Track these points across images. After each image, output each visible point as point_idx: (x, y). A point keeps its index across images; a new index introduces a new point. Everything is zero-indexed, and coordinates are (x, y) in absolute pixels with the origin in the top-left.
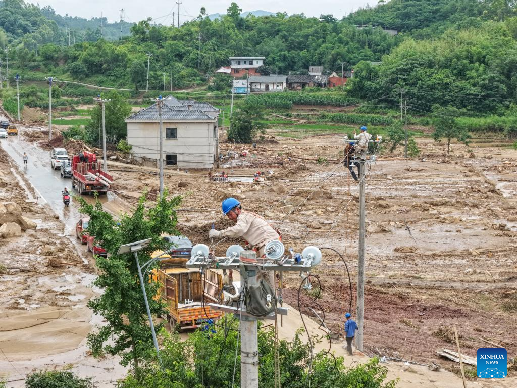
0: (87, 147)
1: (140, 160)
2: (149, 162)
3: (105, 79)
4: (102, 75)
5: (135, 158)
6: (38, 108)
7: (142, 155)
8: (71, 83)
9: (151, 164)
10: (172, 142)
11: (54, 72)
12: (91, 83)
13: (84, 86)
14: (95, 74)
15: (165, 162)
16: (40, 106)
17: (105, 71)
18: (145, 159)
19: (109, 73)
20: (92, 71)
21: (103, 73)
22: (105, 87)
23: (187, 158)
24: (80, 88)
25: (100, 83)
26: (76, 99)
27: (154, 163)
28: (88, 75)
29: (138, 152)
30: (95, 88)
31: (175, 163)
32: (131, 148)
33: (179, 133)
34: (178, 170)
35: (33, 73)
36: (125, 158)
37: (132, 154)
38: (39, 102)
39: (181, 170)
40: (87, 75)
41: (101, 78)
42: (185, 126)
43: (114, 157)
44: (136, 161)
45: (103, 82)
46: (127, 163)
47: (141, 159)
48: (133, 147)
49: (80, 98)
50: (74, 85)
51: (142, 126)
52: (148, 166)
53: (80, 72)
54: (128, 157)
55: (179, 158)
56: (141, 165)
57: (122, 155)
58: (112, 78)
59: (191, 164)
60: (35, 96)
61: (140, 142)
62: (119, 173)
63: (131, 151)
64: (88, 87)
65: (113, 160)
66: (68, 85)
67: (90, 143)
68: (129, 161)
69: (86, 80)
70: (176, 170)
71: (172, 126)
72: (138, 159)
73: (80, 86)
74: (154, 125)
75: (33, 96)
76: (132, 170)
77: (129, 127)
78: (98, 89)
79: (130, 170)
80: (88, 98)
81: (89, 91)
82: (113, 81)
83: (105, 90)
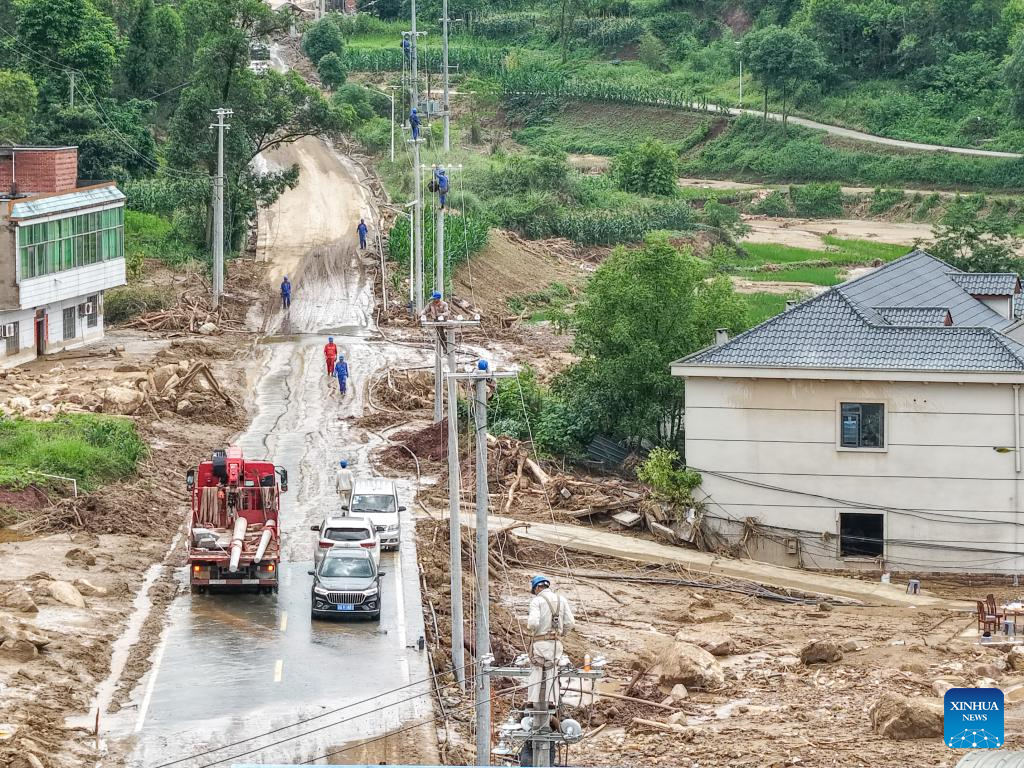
0: (537, 469)
1: (733, 534)
2: (769, 544)
3: (906, 99)
4: (893, 84)
5: (713, 524)
6: (561, 243)
7: (740, 514)
8: (759, 120)
9: (776, 549)
10: (863, 461)
11: (699, 66)
12: (844, 117)
13: (808, 135)
14: (865, 79)
15: (835, 544)
16: (570, 235)
17: (911, 68)
18: (753, 529)
19: (929, 77)
20: (855, 64)
21: (901, 75)
22: (905, 138)
23: (923, 531)
24: (790, 144)
25: (885, 122)
26: (764, 193)
27: (793, 545)
28: (839, 82)
29: (725, 501)
30: (858, 145)
31: (875, 550)
32: (695, 483)
33: (896, 427)
34: (886, 578)
35: (609, 66)
36: (669, 523)
37: (700, 508)
38: (567, 215)
39: (896, 578)
40: (830, 84)
41: (891, 95)
42: (921, 395)
43: (628, 517)
44: (717, 535)
45: (897, 114)
46: (679, 543)
47: (737, 530)
48: (704, 477)
49: (785, 188)
50: (767, 127)
51: (744, 394)
52: (764, 558)
53: (795, 72)
54: (684, 519)
55: (893, 528)
56: (736, 553)
57: (661, 510)
58: (936, 98)
59: (940, 555)
60: (557, 186)
61: (733, 459)
62: (612, 587)
63: (698, 495)
64: (827, 140)
65: (627, 529)
66: (744, 125)
67: (558, 452)
68: (685, 536)
69: (825, 107)
70: (874, 577)
71: (867, 397)
72: (725, 529)
73: (792, 134)
74: (793, 389)
75: (545, 187)
76: (678, 577)
77: (693, 396)
78: (869, 145)
79: (670, 576)
80: (820, 189)
81: (829, 157)
82: (943, 112)
83: (902, 152)
